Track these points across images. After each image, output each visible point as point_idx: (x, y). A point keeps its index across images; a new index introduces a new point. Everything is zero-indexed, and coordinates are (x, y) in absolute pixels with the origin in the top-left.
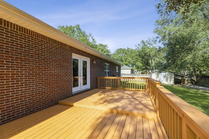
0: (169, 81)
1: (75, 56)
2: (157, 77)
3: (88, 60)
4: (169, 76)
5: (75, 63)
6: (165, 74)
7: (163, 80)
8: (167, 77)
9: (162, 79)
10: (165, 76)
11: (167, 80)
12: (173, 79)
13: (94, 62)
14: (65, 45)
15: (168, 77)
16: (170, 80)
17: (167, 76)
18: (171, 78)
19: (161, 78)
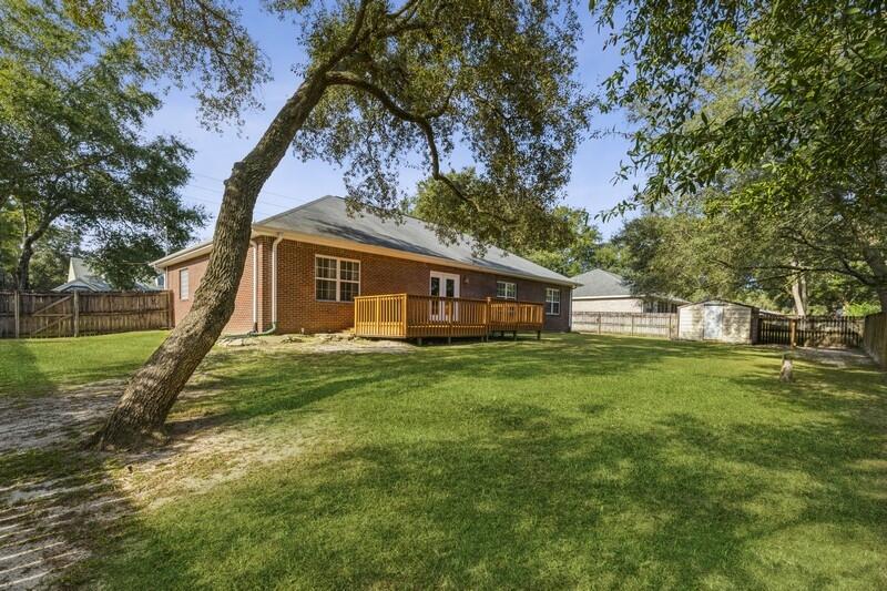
0: (733, 331)
1: (433, 274)
2: (698, 322)
3: (456, 278)
4: (736, 316)
5: (436, 281)
6: (721, 309)
7: (716, 330)
8: (728, 321)
9: (713, 325)
10: (721, 317)
11: (727, 330)
12: (748, 326)
13: (467, 281)
14: (422, 263)
15: (732, 320)
16: (738, 330)
17: (727, 316)
18: (740, 322)
19: (709, 324)
